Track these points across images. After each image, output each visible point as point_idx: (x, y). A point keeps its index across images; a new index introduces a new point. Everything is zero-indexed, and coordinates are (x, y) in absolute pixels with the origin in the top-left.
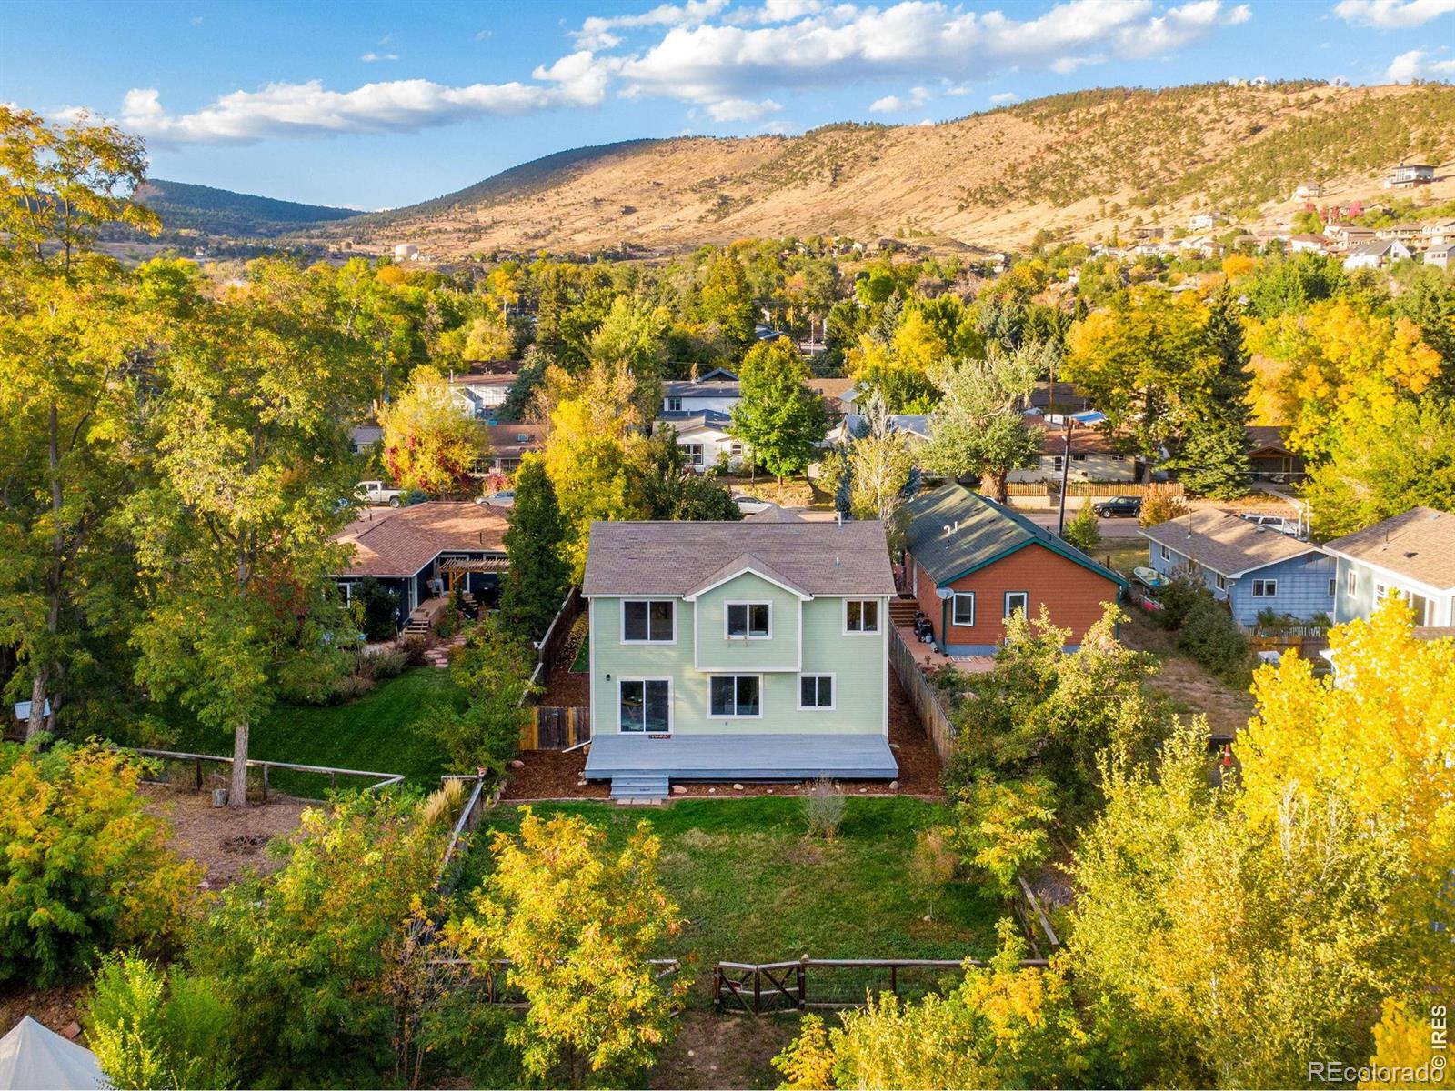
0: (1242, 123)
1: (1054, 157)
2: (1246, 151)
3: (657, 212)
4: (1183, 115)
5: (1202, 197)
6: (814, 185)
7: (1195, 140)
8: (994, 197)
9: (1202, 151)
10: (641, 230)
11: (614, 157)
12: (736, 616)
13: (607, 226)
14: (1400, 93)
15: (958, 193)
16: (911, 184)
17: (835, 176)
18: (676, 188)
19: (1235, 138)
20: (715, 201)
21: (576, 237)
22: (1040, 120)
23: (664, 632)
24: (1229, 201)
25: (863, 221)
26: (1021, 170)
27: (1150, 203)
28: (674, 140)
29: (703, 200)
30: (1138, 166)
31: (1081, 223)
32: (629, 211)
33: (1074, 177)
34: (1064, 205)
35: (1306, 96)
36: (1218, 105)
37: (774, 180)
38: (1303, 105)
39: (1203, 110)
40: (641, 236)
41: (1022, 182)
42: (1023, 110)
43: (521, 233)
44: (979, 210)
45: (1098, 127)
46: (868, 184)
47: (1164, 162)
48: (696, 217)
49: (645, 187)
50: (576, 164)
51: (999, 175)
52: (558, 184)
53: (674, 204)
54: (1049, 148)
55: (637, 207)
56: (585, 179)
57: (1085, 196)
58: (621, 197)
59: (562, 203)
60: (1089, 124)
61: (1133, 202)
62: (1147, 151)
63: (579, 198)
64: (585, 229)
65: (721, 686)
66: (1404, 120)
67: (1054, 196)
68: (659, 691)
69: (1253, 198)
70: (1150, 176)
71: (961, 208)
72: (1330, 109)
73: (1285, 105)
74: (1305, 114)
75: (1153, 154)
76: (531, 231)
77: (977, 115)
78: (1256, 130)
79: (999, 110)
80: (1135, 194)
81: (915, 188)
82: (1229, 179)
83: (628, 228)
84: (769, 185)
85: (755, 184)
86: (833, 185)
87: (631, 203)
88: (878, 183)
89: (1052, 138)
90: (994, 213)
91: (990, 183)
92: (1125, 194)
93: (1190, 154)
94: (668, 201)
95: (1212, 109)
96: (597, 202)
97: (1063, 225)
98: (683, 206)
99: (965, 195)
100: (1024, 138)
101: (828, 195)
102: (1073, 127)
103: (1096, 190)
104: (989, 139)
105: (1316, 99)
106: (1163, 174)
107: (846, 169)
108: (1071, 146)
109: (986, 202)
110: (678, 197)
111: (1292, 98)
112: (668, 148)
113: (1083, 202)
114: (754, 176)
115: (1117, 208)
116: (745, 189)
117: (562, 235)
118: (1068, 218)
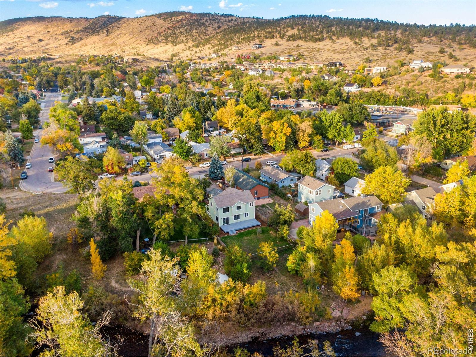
0: (216, 25)
1: (170, 31)
2: (218, 33)
3: (51, 41)
4: (202, 22)
5: (210, 46)
6: (101, 35)
7: (205, 29)
8: (156, 42)
9: (207, 32)
10: (47, 47)
11: (31, 22)
12: (238, 208)
13: (34, 45)
14: (250, 20)
15: (145, 40)
16: (131, 36)
17: (107, 32)
18: (55, 33)
19: (215, 30)
20: (70, 38)
21: (24, 49)
22: (165, 19)
23: (228, 211)
24: (217, 48)
25: (119, 47)
26: (162, 34)
27: (197, 47)
28: (51, 17)
29: (66, 38)
30: (193, 36)
31: (181, 51)
32: (41, 40)
33: (177, 37)
34: (175, 45)
35: (230, 18)
36: (210, 20)
37: (87, 32)
38: (229, 21)
39: (206, 21)
40: (47, 49)
41: (163, 38)
42: (160, 16)
43: (4, 47)
44: (152, 45)
45: (181, 23)
46: (118, 35)
47: (199, 35)
48: (65, 43)
49: (45, 32)
50: (18, 24)
51: (156, 35)
52: (12, 30)
53: (56, 38)
54: (168, 28)
55: (43, 39)
56: (22, 29)
57: (181, 43)
58: (36, 35)
59: (16, 37)
60: (178, 22)
61: (193, 46)
62: (194, 31)
63: (22, 36)
64: (27, 46)
65: (235, 216)
66: (253, 29)
67: (172, 43)
68: (227, 219)
69: (222, 47)
70: (196, 38)
71: (147, 44)
72: (236, 23)
73: (225, 21)
74: (230, 24)
75: (196, 32)
76: (7, 47)
77: (146, 16)
78: (219, 27)
79: (152, 15)
80: (193, 44)
81: (133, 38)
82: (216, 41)
83: (42, 46)
84: (87, 34)
85: (81, 33)
86: (107, 35)
87: (41, 38)
88: (121, 35)
89: (169, 25)
90: (156, 46)
91: (154, 37)
92: (191, 43)
93: (205, 33)
94: (54, 38)
95: (208, 21)
96: (29, 37)
97: (177, 52)
98: (59, 40)
99: (147, 41)
100: (161, 25)
101: (107, 38)
102: (174, 22)
103: (183, 42)
104: (151, 24)
105: (232, 20)
106: (199, 38)
107: (110, 30)
108: (174, 28)
109: (154, 43)
110: (57, 36)
111: (227, 19)
112: (50, 20)
113: (180, 45)
114: (81, 31)
115: (189, 47)
116: (79, 35)
117: (19, 48)
118: (177, 49)
